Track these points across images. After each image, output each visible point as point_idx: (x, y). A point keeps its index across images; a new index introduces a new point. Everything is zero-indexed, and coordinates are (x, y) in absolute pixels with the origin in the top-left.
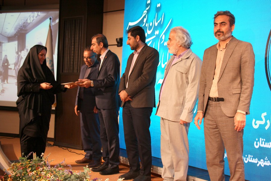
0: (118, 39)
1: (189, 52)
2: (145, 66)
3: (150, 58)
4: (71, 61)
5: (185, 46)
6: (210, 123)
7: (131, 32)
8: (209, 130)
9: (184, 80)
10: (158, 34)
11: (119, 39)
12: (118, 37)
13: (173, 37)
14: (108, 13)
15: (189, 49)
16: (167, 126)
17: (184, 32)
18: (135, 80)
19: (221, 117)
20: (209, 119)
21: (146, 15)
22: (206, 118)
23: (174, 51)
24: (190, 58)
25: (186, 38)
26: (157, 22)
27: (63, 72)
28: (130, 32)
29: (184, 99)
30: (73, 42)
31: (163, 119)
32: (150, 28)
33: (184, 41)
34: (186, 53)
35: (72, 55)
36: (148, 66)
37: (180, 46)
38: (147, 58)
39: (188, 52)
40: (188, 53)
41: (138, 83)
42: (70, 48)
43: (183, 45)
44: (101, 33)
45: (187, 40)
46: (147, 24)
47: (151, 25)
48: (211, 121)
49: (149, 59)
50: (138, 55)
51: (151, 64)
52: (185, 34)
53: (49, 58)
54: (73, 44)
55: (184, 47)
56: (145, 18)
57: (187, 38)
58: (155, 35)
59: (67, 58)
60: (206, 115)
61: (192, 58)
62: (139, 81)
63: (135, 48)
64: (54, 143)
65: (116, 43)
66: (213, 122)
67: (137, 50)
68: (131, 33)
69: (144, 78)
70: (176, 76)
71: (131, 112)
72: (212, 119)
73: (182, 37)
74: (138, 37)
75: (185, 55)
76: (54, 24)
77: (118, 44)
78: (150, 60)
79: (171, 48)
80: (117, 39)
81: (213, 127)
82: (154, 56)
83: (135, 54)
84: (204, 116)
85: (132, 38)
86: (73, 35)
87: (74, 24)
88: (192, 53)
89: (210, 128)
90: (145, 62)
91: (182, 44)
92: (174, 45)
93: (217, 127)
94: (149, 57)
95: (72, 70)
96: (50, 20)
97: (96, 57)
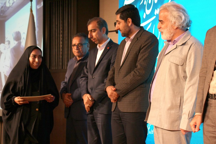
1: (187, 36)
2: (139, 58)
3: (146, 46)
4: (59, 55)
5: (183, 27)
6: (211, 129)
7: (121, 13)
8: (209, 140)
9: (181, 74)
10: (158, 14)
13: (165, 17)
15: (187, 31)
16: (160, 136)
17: (178, 8)
18: (126, 75)
20: (209, 124)
22: (205, 123)
23: (169, 35)
24: (188, 44)
25: (183, 17)
27: (50, 68)
28: (119, 13)
29: (182, 100)
30: (62, 30)
31: (156, 127)
32: (149, 6)
33: (182, 21)
34: (183, 37)
35: (61, 46)
36: (143, 57)
37: (176, 28)
38: (142, 47)
39: (184, 35)
40: (185, 37)
41: (129, 78)
42: (58, 38)
43: (181, 27)
44: (98, 15)
45: (185, 20)
46: (145, 2)
47: (150, 2)
48: (211, 126)
49: (144, 48)
50: (131, 42)
51: (148, 54)
52: (181, 10)
54: (61, 32)
55: (181, 29)
57: (185, 16)
58: (155, 15)
60: (206, 119)
61: (190, 43)
62: (130, 76)
63: (127, 34)
66: (214, 128)
67: (130, 37)
68: (121, 15)
69: (138, 73)
70: (170, 69)
71: (121, 118)
72: (213, 125)
73: (179, 16)
74: (130, 20)
75: (180, 40)
76: (40, 7)
78: (146, 49)
79: (165, 31)
82: (151, 44)
83: (128, 42)
84: (203, 121)
85: (122, 22)
86: (61, 20)
88: (191, 36)
89: (210, 137)
90: (139, 52)
91: (180, 25)
92: (168, 28)
94: (144, 45)
95: (61, 66)
96: (31, 3)
97: (88, 46)
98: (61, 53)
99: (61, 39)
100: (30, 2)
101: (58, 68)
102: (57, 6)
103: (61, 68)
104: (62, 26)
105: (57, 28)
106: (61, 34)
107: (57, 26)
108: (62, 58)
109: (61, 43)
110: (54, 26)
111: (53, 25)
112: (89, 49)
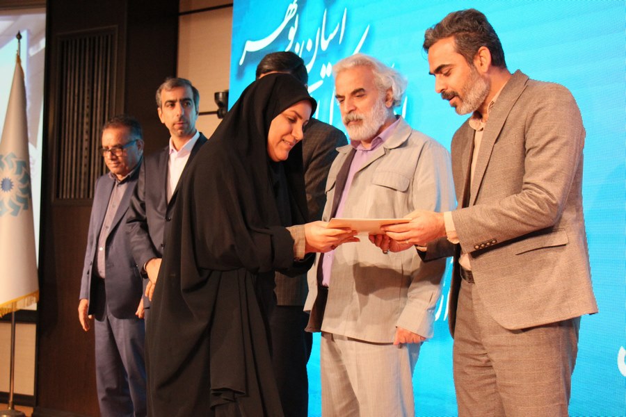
0: (221, 95)
1: (404, 128)
4: (81, 165)
6: (471, 350)
11: (223, 93)
12: (221, 90)
14: (193, 15)
19: (495, 333)
20: (467, 337)
21: (295, 17)
26: (326, 38)
27: (57, 196)
30: (88, 107)
32: (307, 57)
34: (395, 130)
35: (85, 144)
39: (398, 127)
42: (80, 126)
46: (298, 46)
47: (309, 47)
48: (471, 343)
53: (15, 157)
54: (87, 110)
56: (292, 29)
59: (69, 156)
64: (34, 411)
65: (216, 108)
72: (474, 340)
75: (391, 137)
76: (36, 52)
77: (222, 110)
80: (217, 95)
81: (478, 363)
86: (86, 85)
87: (90, 50)
89: (468, 366)
93: (489, 364)
95: (84, 190)
96: (19, 41)
97: (139, 146)
98: (85, 161)
99: (86, 127)
100: (16, 40)
101: (77, 196)
102: (78, 51)
103: (84, 196)
104: (88, 98)
105: (76, 101)
106: (87, 115)
107: (76, 98)
108: (87, 171)
109: (86, 137)
110: (69, 97)
111: (68, 95)
112: (142, 152)
